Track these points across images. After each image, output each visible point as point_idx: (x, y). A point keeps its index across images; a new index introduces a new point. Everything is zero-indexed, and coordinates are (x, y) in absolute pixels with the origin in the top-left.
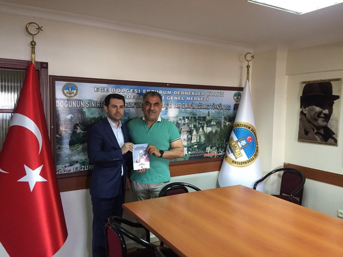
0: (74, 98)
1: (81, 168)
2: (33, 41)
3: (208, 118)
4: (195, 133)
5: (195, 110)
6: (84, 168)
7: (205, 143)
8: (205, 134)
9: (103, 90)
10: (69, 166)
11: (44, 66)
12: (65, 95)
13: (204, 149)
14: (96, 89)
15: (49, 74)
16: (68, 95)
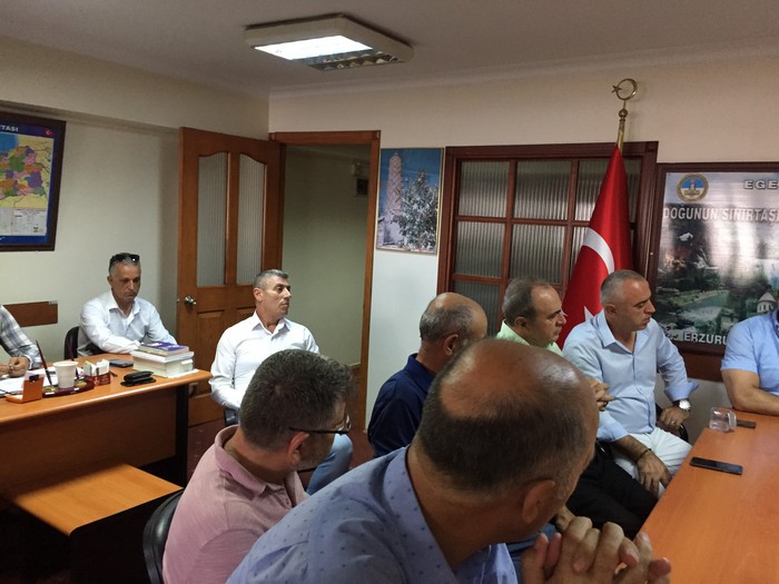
0: (697, 202)
1: (699, 337)
2: (624, 110)
6: (705, 339)
9: (763, 186)
10: (676, 328)
11: (652, 147)
12: (682, 197)
14: (746, 183)
15: (658, 161)
16: (688, 197)
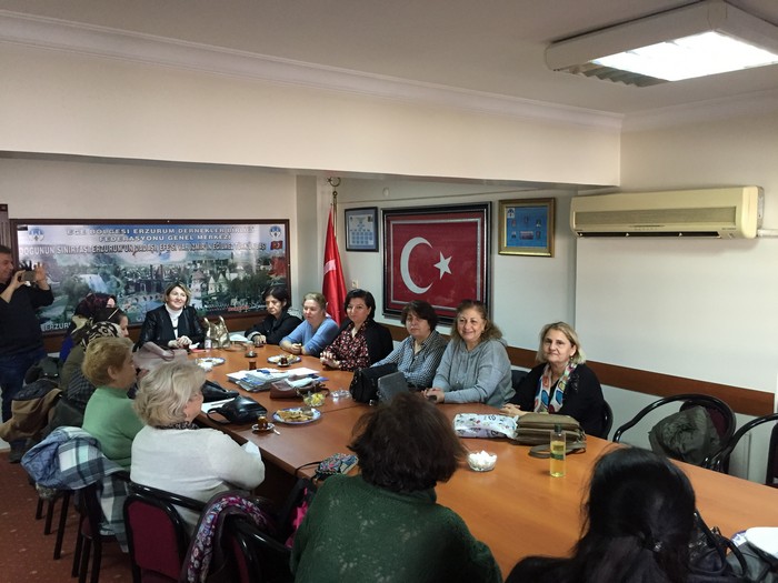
3: (231, 261)
4: (212, 280)
5: (210, 252)
7: (228, 294)
8: (227, 282)
11: (3, 208)
13: (229, 301)
14: (68, 232)
